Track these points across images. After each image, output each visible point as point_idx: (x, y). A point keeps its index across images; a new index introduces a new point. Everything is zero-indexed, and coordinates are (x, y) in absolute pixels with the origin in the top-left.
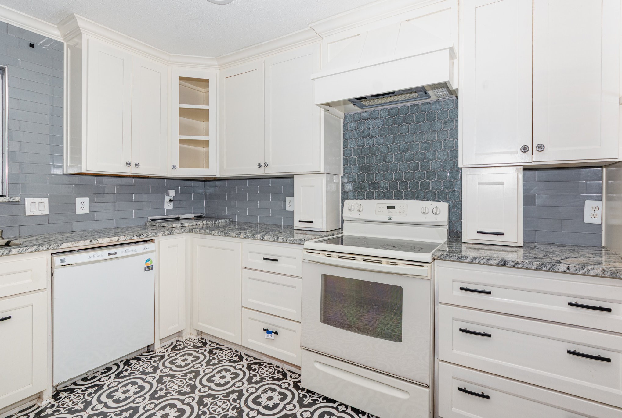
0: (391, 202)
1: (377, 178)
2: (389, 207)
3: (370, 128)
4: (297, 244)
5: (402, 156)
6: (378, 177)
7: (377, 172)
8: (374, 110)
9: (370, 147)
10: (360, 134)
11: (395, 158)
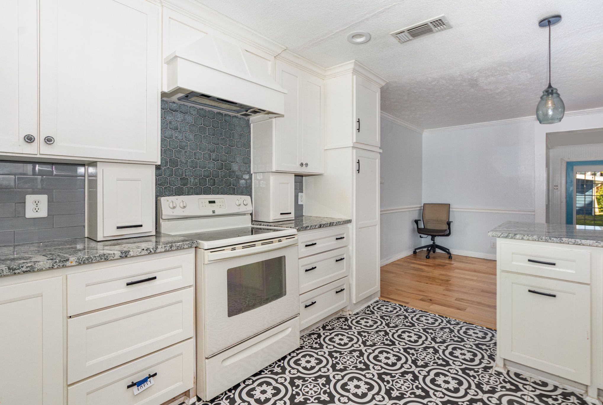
0: (212, 197)
1: (187, 174)
2: (210, 202)
3: (179, 121)
4: (186, 248)
5: (210, 155)
6: (188, 172)
7: (187, 168)
8: (184, 104)
9: (179, 140)
10: (167, 124)
11: (204, 156)
